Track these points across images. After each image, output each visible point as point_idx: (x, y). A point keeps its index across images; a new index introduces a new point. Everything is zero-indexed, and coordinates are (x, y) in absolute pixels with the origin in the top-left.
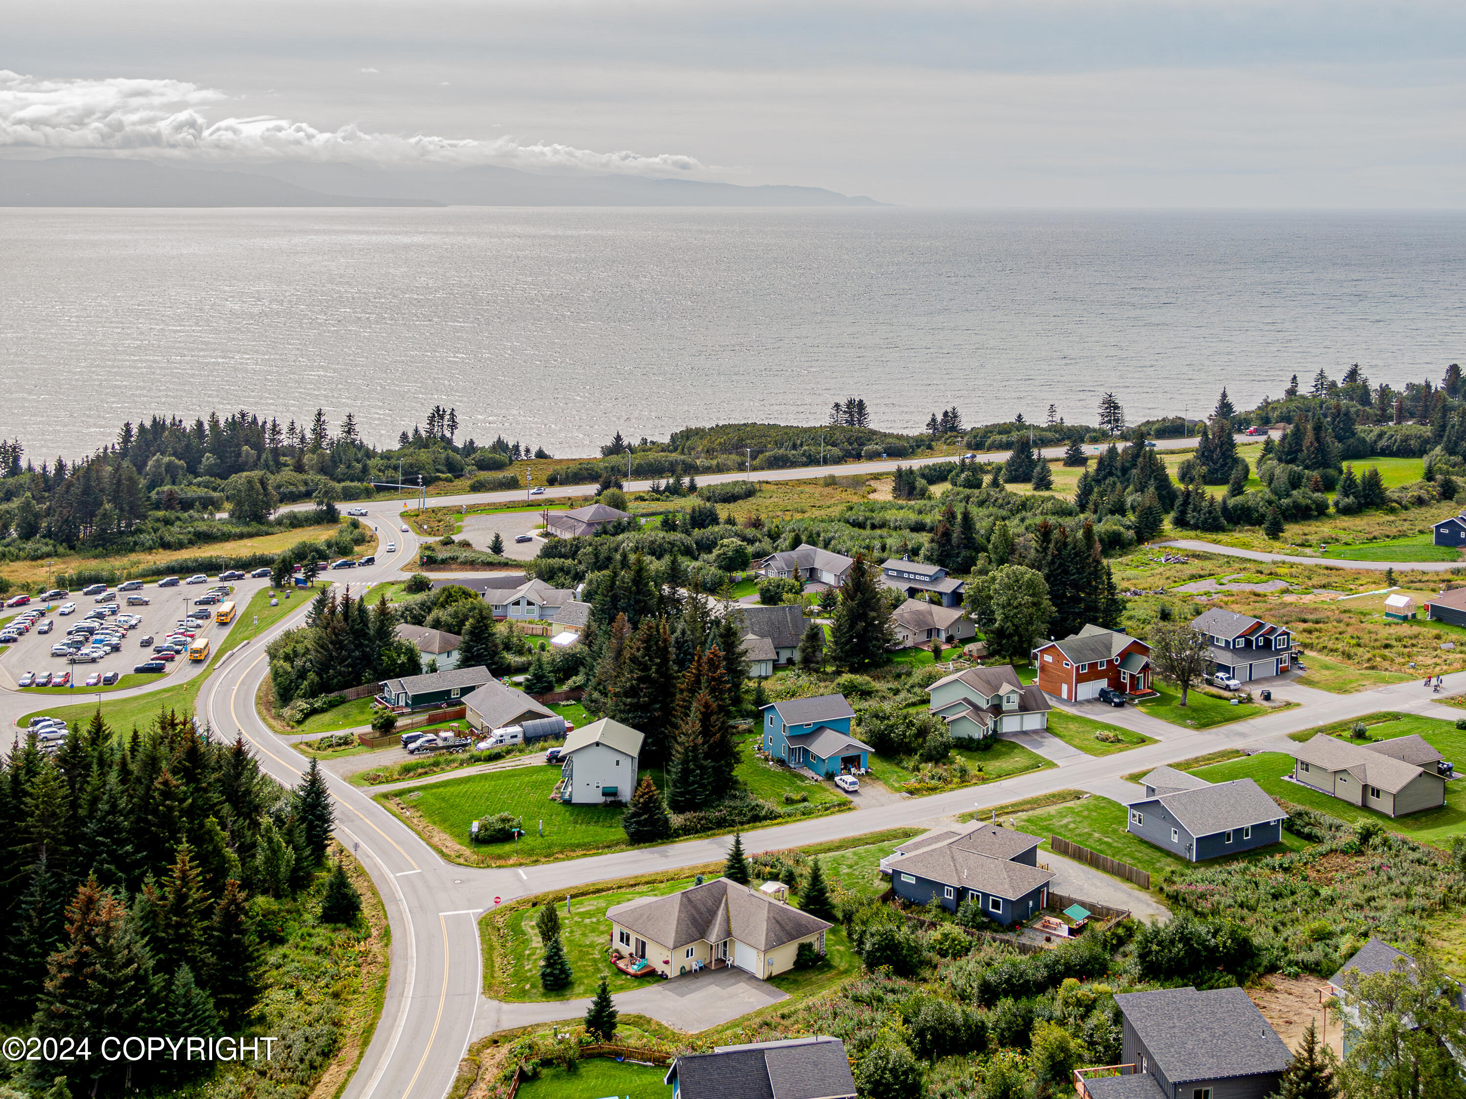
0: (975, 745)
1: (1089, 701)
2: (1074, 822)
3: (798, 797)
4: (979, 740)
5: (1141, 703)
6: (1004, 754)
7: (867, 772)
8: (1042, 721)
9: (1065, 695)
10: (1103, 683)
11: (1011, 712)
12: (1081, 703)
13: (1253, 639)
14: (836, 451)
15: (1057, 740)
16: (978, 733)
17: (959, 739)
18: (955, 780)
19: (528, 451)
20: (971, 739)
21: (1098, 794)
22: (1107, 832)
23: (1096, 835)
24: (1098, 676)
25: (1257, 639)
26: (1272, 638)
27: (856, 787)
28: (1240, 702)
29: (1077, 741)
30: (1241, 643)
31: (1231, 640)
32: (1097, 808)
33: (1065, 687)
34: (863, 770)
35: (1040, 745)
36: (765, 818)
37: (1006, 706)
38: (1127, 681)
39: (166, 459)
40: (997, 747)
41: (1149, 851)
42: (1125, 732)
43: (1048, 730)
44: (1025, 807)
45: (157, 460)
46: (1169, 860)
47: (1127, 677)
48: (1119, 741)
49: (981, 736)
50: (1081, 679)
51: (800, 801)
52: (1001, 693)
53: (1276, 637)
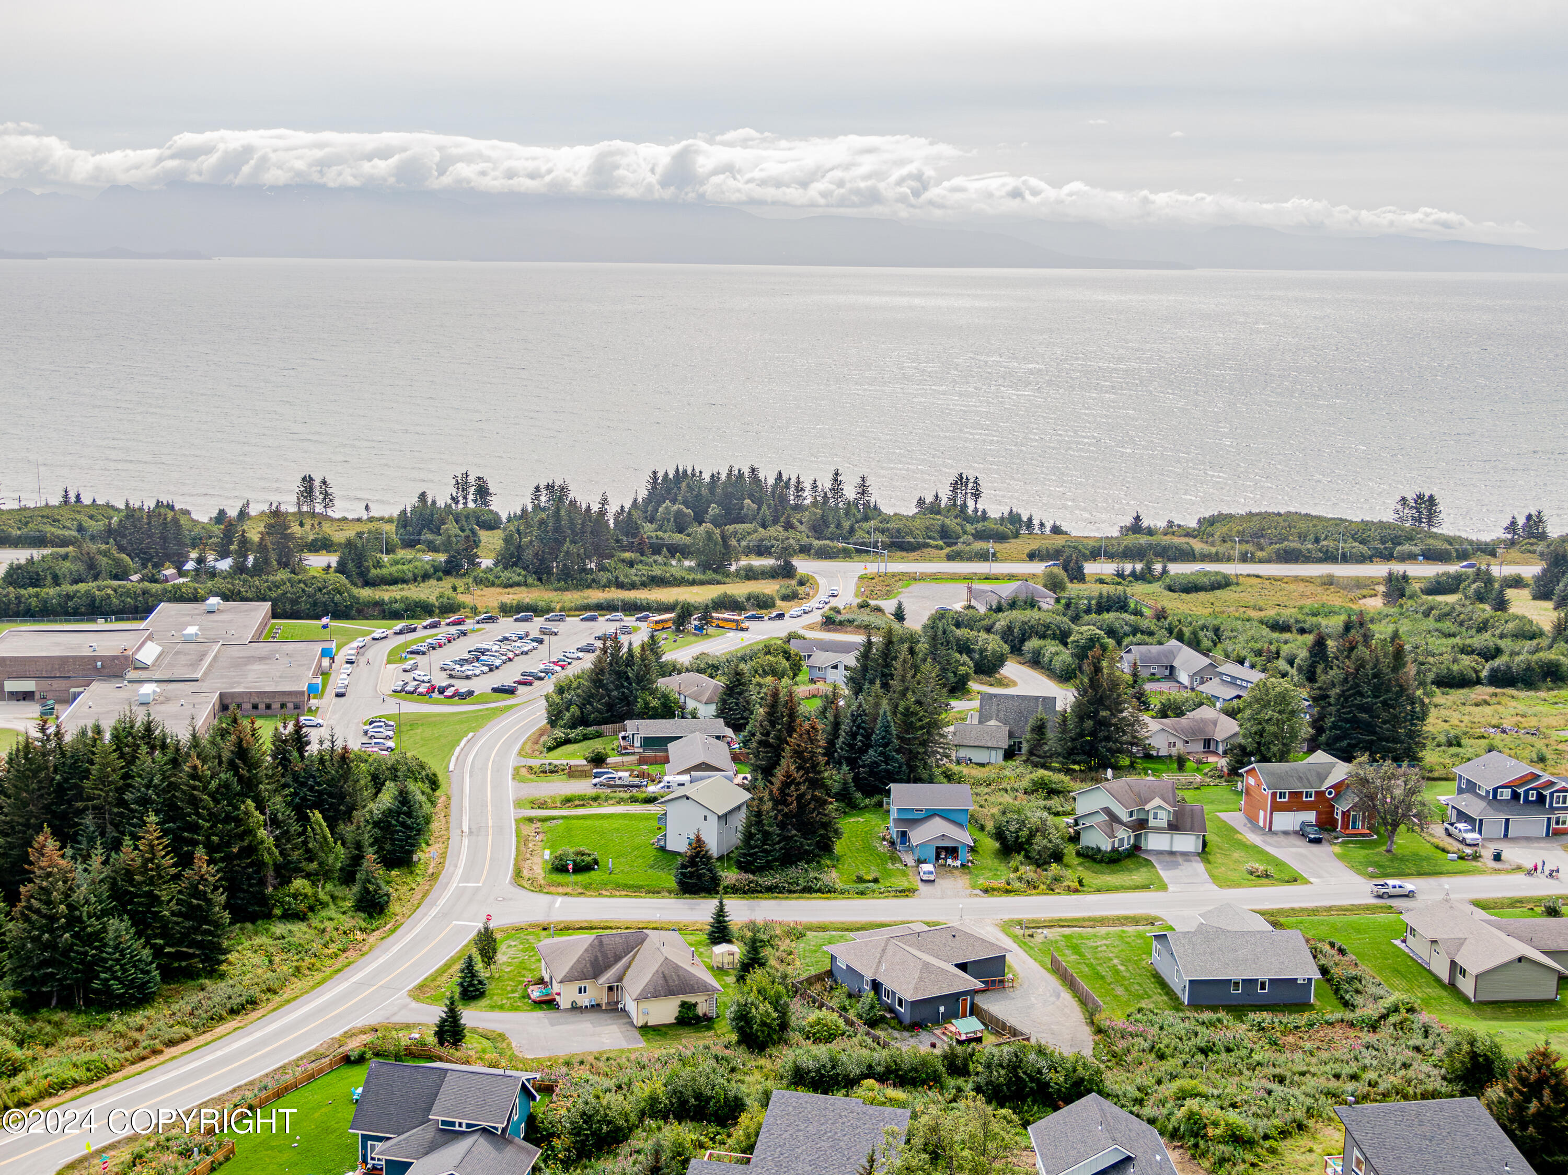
0: (1099, 857)
1: (1286, 833)
2: (1109, 945)
3: (870, 878)
4: (1106, 853)
5: (1343, 843)
6: (1129, 869)
7: (962, 865)
8: (1196, 844)
9: (1261, 823)
10: (1311, 816)
11: (1158, 830)
12: (1272, 833)
13: (1523, 791)
14: (1363, 549)
15: (1200, 865)
16: (1106, 845)
17: (1087, 848)
18: (1042, 887)
19: (1042, 525)
20: (1099, 850)
21: (1171, 923)
23: (1116, 961)
24: (1304, 807)
25: (1527, 792)
26: (1546, 793)
27: (932, 877)
29: (1221, 870)
30: (1507, 794)
34: (958, 863)
35: (1175, 867)
36: (819, 890)
37: (1152, 823)
38: (1339, 817)
39: (675, 507)
40: (1129, 861)
42: (1284, 868)
43: (1200, 854)
44: (1087, 924)
45: (666, 508)
47: (1339, 813)
48: (1267, 876)
49: (1109, 849)
50: (1276, 807)
51: (869, 881)
52: (1147, 807)
53: (1552, 794)
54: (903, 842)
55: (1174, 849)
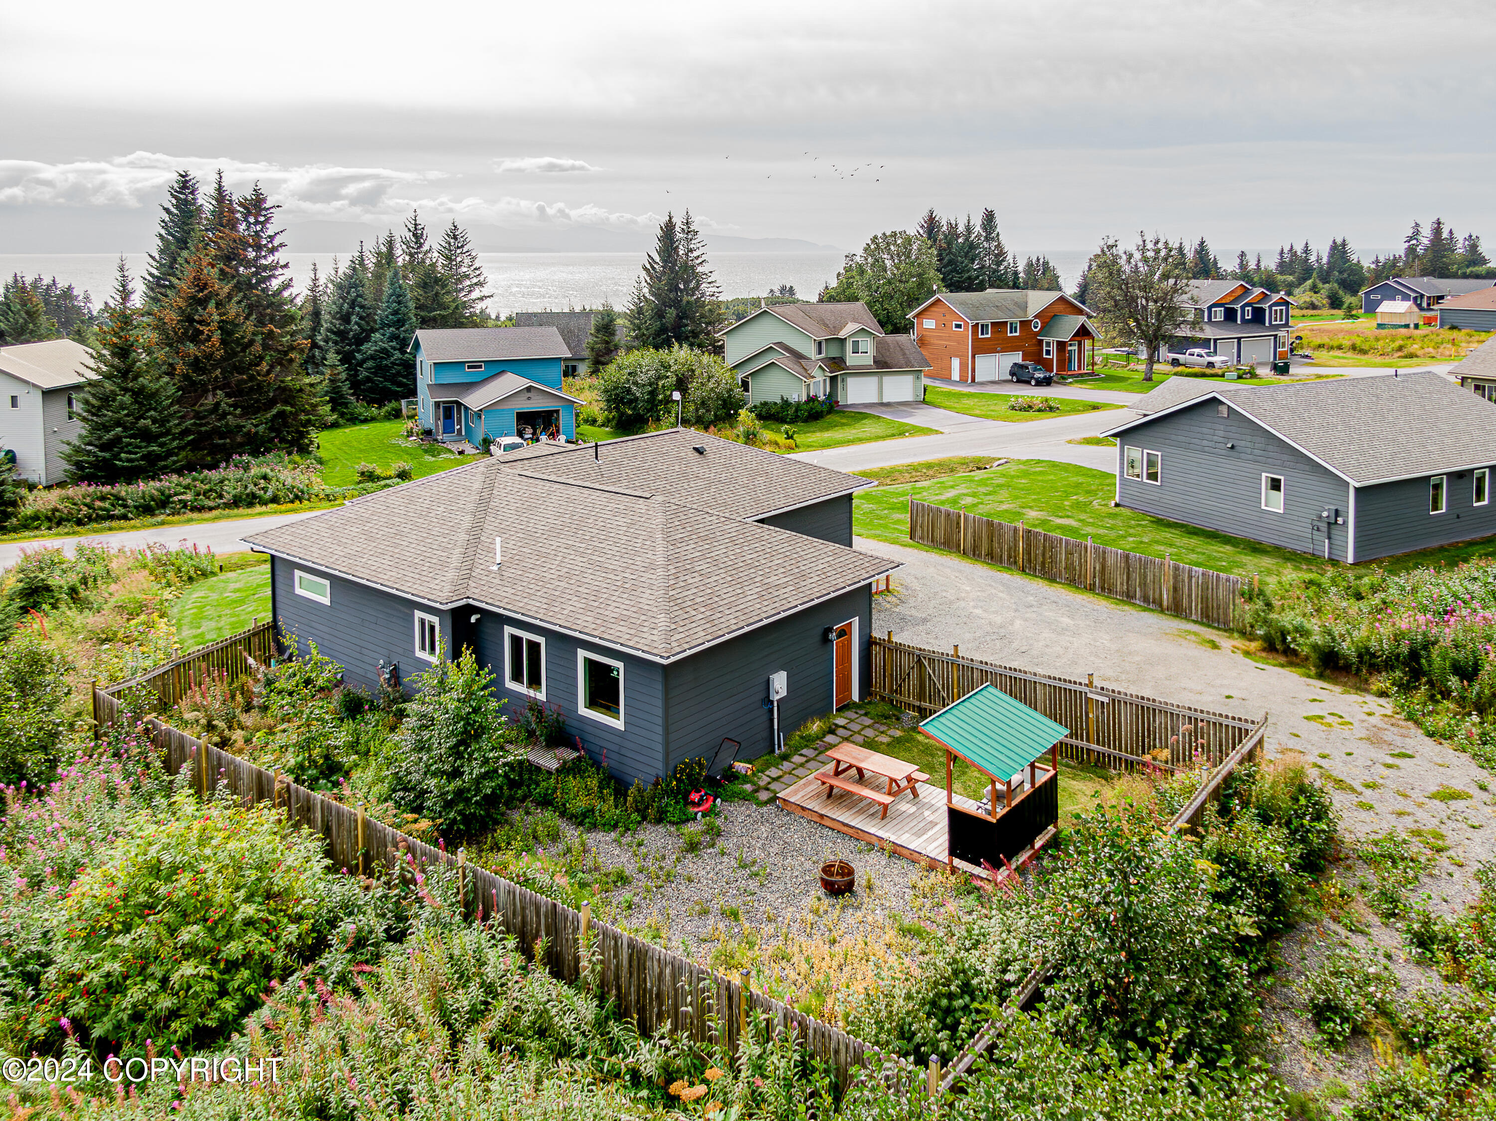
0: (791, 412)
1: (994, 381)
2: (974, 495)
3: (392, 473)
4: (798, 404)
5: (1076, 382)
6: (843, 425)
8: (915, 388)
9: (956, 376)
10: (1017, 358)
11: (861, 372)
12: (982, 384)
13: (1238, 307)
15: (941, 411)
16: (797, 394)
17: (765, 404)
20: (786, 403)
21: (1024, 458)
22: (1061, 508)
24: (1009, 346)
25: (1243, 308)
26: (1266, 306)
28: (1240, 377)
29: (977, 412)
30: (1219, 314)
31: (1205, 307)
32: (1026, 474)
33: (956, 363)
35: (911, 415)
37: (851, 359)
38: (1054, 356)
40: (830, 418)
41: (1194, 541)
42: (1062, 401)
43: (924, 402)
46: (1266, 562)
47: (1054, 349)
48: (1052, 409)
49: (804, 398)
50: (980, 348)
51: (390, 478)
52: (842, 334)
53: (1270, 307)
54: (448, 429)
55: (885, 401)
